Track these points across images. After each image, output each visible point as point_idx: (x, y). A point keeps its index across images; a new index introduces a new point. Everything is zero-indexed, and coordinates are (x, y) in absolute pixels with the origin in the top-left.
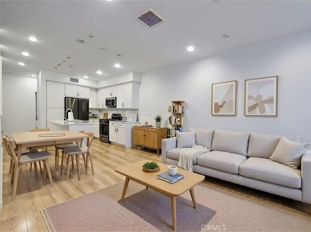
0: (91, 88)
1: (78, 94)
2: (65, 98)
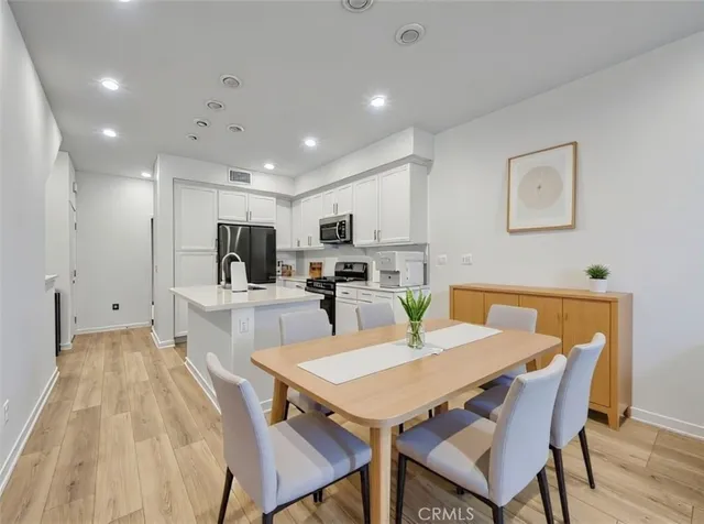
0: (280, 198)
1: (248, 214)
2: (219, 225)
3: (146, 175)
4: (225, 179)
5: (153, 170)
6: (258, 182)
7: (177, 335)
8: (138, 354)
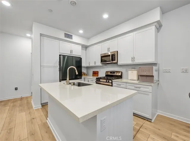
1: (71, 51)
2: (60, 55)
3: (28, 35)
4: (62, 36)
5: (31, 33)
6: (75, 39)
7: (42, 103)
8: (24, 113)
